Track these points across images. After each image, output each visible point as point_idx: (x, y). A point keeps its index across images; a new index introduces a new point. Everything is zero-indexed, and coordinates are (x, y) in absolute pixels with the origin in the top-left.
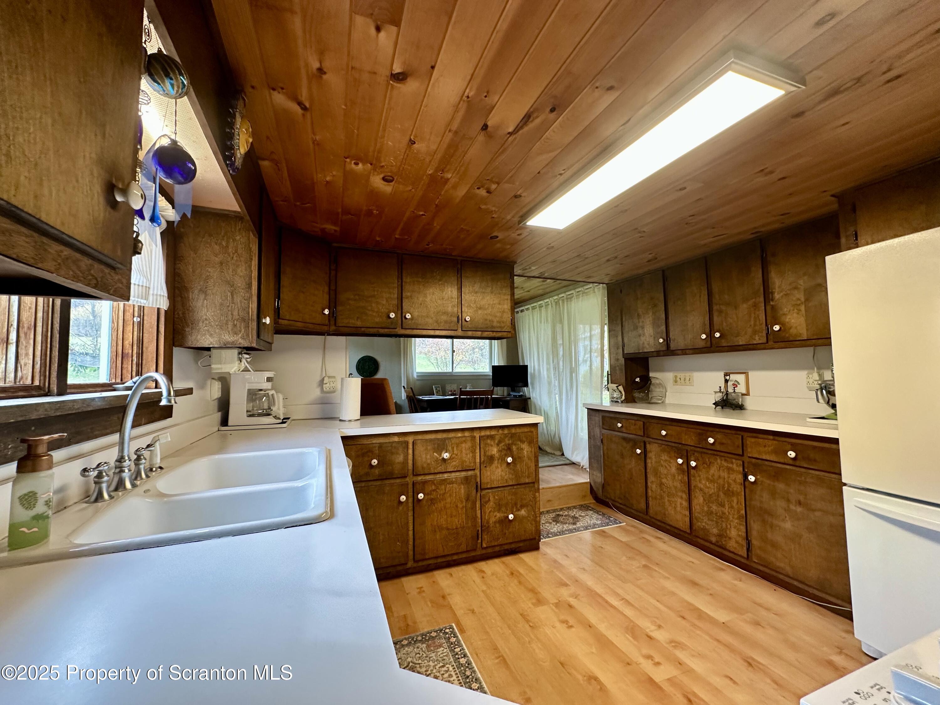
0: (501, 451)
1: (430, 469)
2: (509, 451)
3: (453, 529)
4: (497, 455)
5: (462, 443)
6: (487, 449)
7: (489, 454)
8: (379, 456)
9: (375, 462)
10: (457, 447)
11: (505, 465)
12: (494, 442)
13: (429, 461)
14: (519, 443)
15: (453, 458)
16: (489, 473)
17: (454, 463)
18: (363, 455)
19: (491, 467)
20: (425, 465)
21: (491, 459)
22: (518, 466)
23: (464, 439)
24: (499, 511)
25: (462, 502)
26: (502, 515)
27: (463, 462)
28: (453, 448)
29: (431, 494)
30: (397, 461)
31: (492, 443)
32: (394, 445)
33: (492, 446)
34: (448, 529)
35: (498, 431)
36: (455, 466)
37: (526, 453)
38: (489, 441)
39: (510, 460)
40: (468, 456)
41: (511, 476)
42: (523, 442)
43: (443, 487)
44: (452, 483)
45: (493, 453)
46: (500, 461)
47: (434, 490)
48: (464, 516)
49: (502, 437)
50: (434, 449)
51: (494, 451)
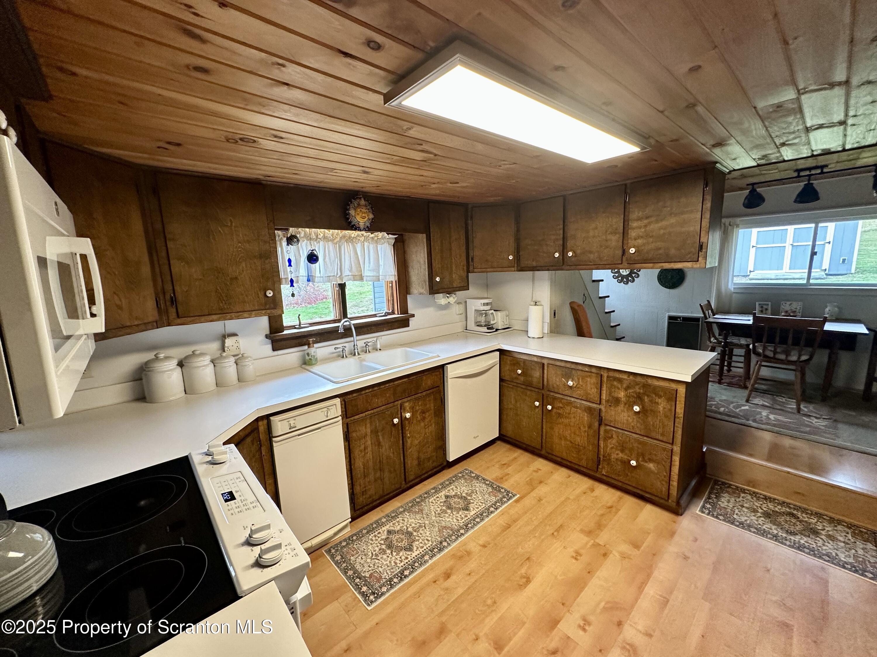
0: (629, 397)
1: (559, 389)
2: (639, 399)
3: (576, 445)
4: (623, 399)
5: (587, 377)
6: (613, 390)
7: (616, 395)
8: (523, 369)
9: (519, 371)
10: (582, 379)
11: (631, 413)
12: (622, 386)
13: (558, 383)
14: (654, 396)
15: (578, 388)
16: (613, 413)
17: (579, 392)
18: (514, 364)
19: (616, 409)
20: (555, 385)
21: (617, 401)
22: (650, 419)
23: (589, 374)
24: (622, 451)
25: (584, 427)
26: (626, 457)
27: (587, 394)
28: (579, 379)
29: (559, 409)
30: (535, 376)
31: (620, 386)
32: (533, 363)
33: (618, 389)
34: (571, 442)
35: (629, 377)
36: (580, 395)
37: (661, 409)
38: (615, 383)
39: (637, 408)
40: (593, 390)
41: (638, 425)
42: (660, 397)
43: (569, 408)
44: (576, 407)
45: (620, 396)
46: (627, 406)
47: (561, 408)
48: (586, 439)
49: (632, 384)
50: (562, 374)
51: (622, 394)
